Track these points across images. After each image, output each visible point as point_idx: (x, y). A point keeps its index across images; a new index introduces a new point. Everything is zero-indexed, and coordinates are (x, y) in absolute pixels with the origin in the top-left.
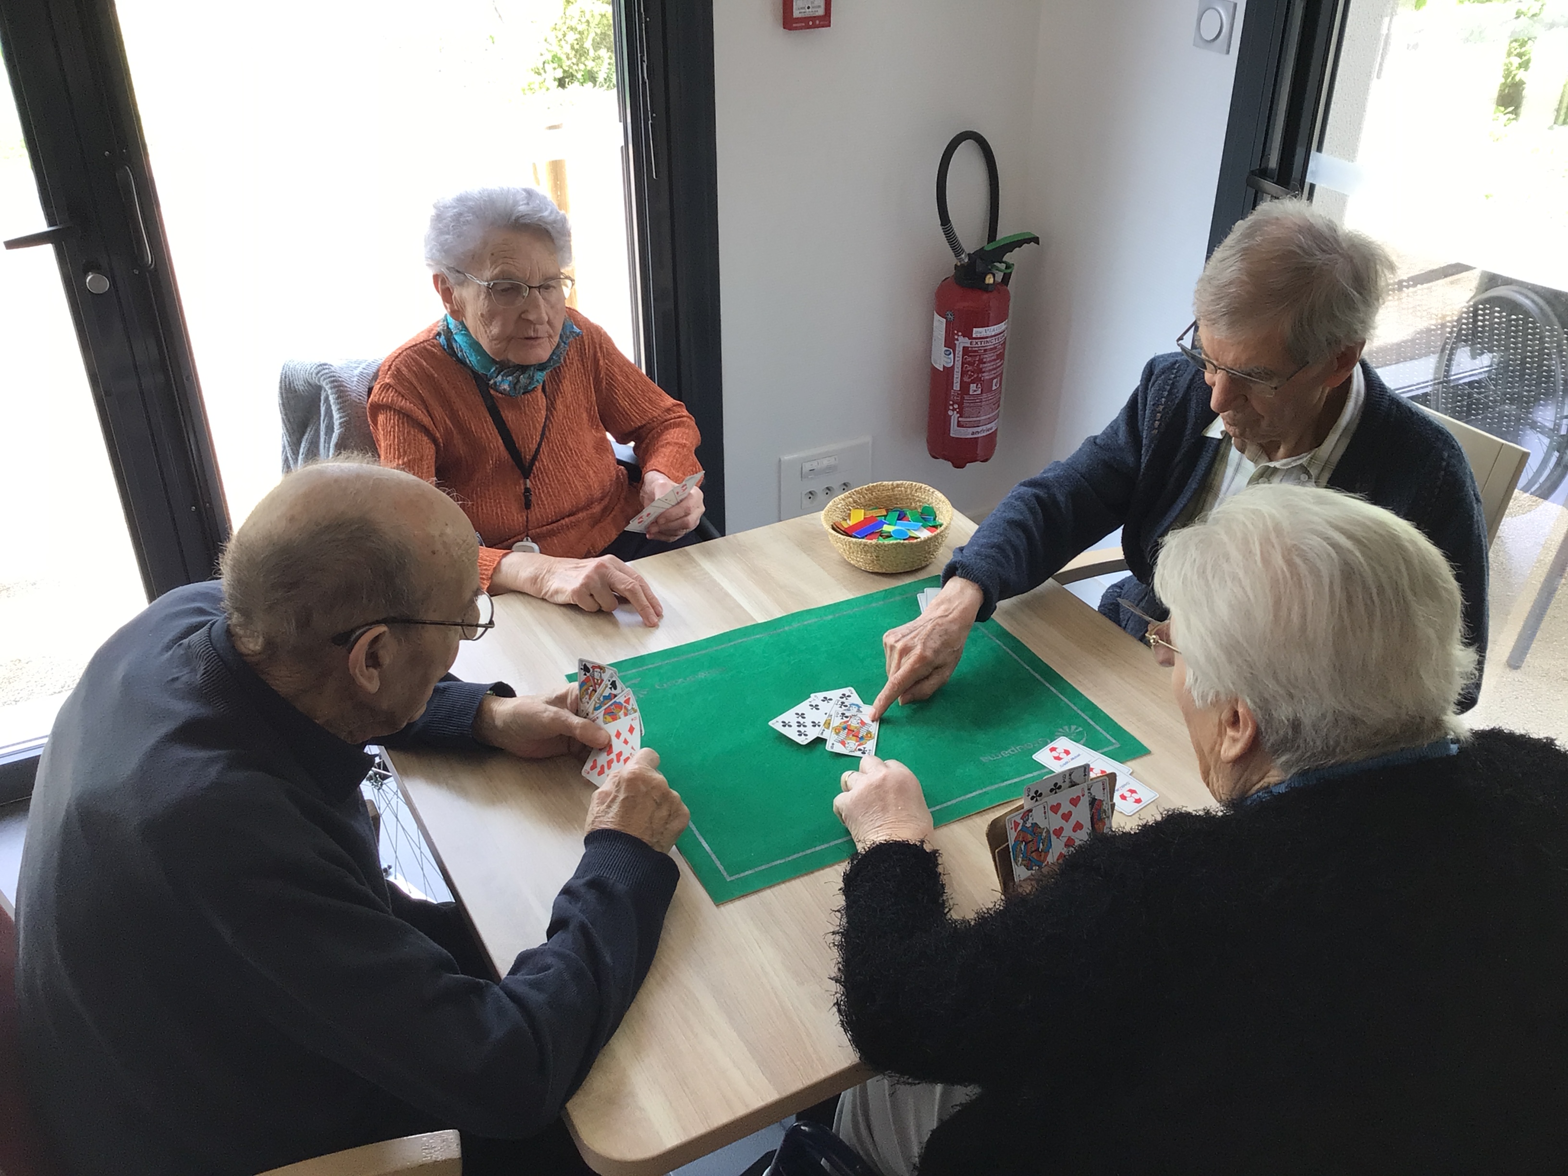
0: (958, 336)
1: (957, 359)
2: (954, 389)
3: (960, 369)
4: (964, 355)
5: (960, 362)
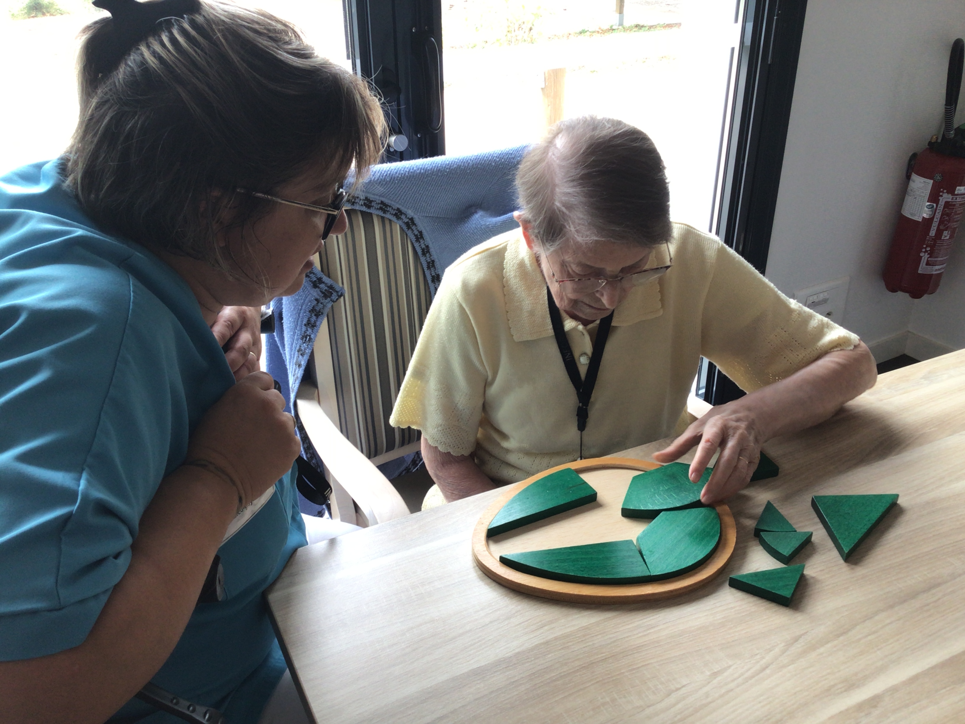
0: (943, 193)
1: (938, 211)
2: (930, 235)
3: (939, 219)
4: (944, 208)
5: (940, 213)
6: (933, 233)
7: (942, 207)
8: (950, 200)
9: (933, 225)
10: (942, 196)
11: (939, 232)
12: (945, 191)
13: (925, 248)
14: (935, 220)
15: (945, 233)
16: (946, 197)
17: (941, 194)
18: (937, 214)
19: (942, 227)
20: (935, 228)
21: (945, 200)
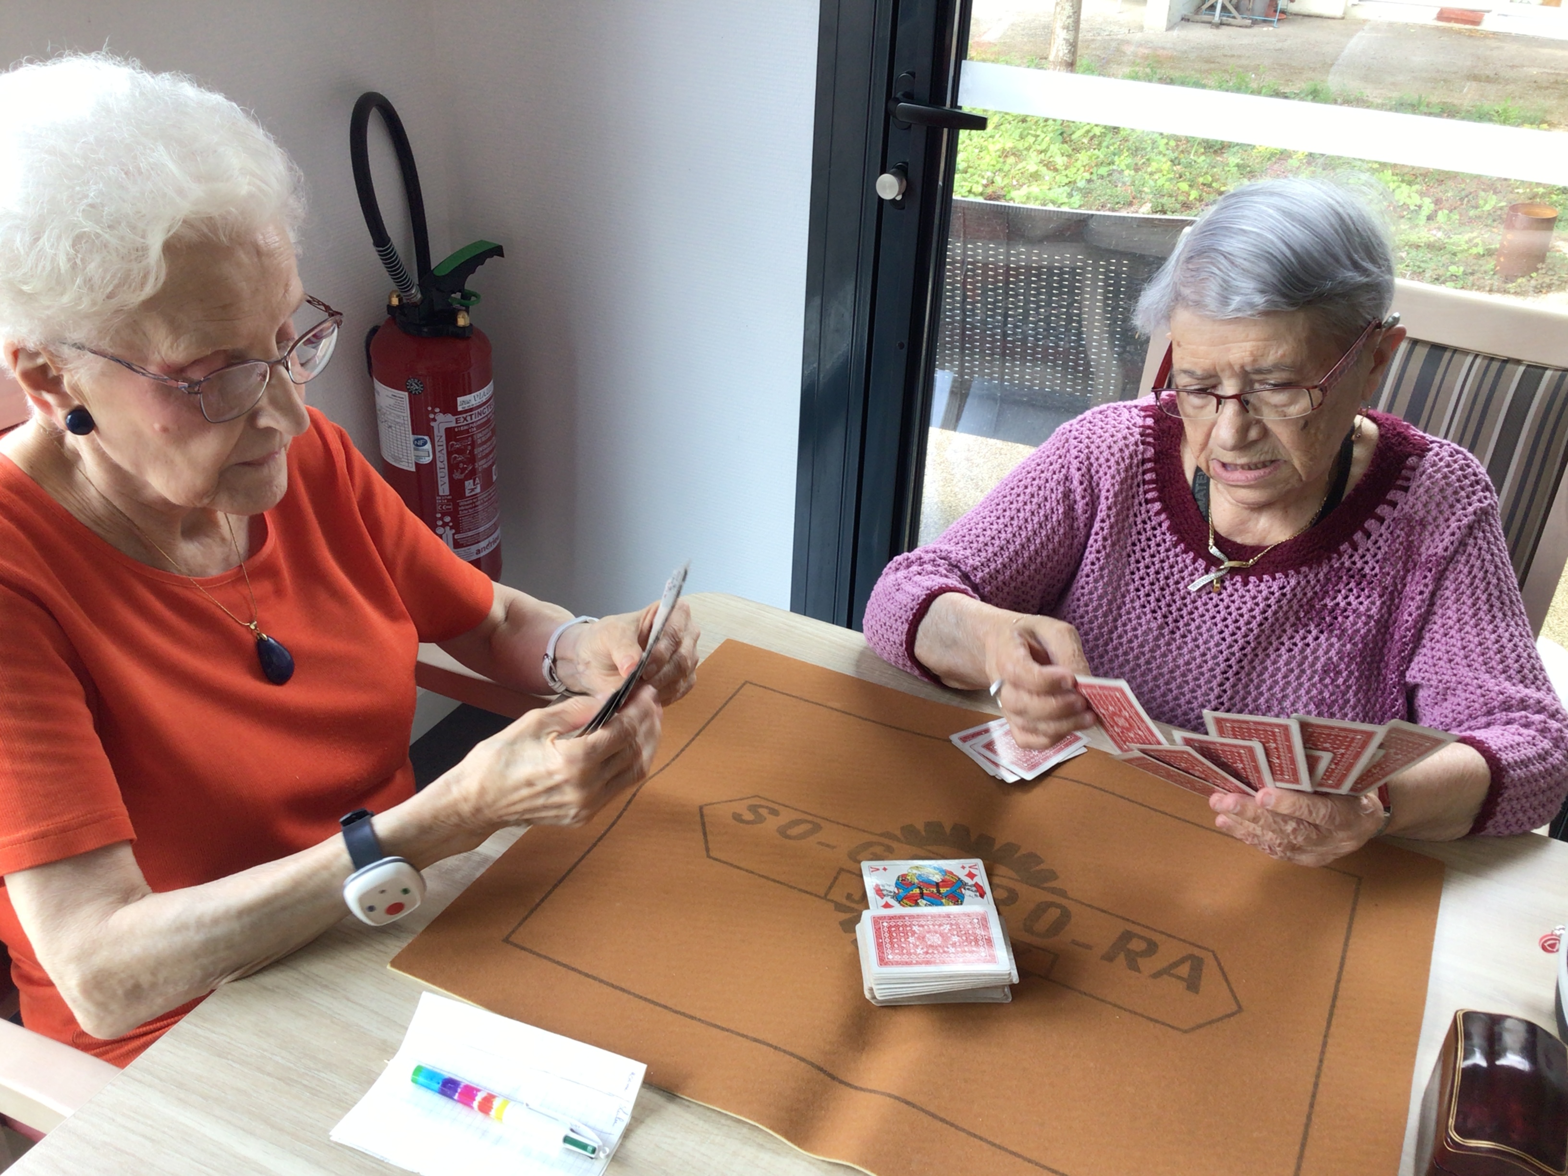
0: (435, 413)
1: (438, 449)
2: (441, 493)
3: (446, 462)
4: (448, 440)
5: (445, 452)
6: (444, 489)
7: (444, 438)
8: (453, 424)
9: (439, 475)
10: (434, 420)
11: (457, 487)
12: (437, 410)
13: (441, 519)
14: (439, 465)
15: (469, 484)
16: (442, 422)
17: (432, 416)
18: (438, 454)
19: (457, 476)
20: (446, 479)
21: (443, 427)
